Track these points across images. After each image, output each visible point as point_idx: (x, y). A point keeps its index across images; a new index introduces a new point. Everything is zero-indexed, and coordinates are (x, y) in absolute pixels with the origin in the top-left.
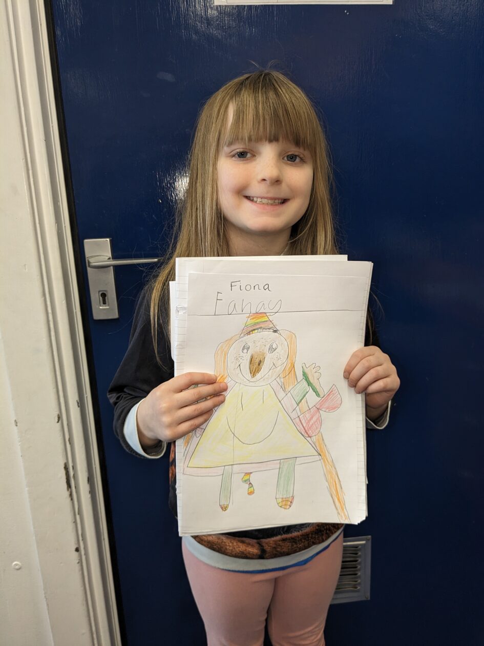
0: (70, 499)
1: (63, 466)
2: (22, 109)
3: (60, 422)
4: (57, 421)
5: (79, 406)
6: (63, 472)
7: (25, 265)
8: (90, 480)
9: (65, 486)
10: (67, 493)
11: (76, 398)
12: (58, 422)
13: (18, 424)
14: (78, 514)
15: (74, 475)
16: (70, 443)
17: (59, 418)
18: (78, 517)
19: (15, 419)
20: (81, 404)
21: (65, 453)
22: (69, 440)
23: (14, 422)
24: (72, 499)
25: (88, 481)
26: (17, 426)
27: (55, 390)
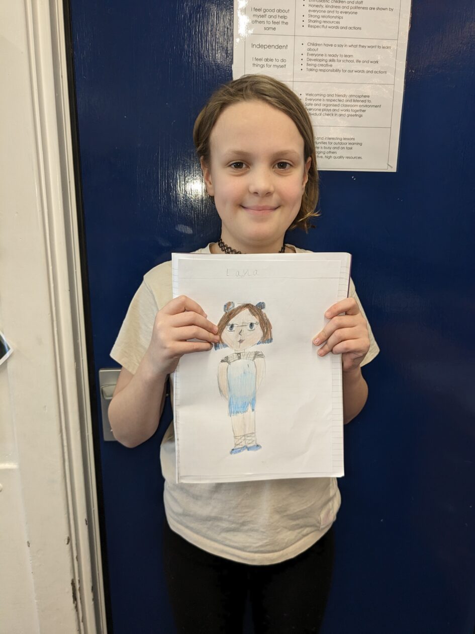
0: (75, 610)
1: (70, 582)
2: (51, 268)
3: (69, 543)
4: (66, 542)
5: (87, 524)
6: (70, 587)
7: (45, 406)
8: (94, 589)
9: (72, 599)
10: (73, 606)
11: (85, 516)
12: (68, 544)
13: (30, 545)
14: (82, 621)
15: (80, 588)
16: (77, 560)
17: (69, 540)
18: (82, 624)
19: (27, 541)
20: (89, 522)
21: (72, 571)
22: (77, 557)
23: (26, 543)
24: (77, 610)
25: (92, 590)
26: (29, 546)
27: (66, 515)
